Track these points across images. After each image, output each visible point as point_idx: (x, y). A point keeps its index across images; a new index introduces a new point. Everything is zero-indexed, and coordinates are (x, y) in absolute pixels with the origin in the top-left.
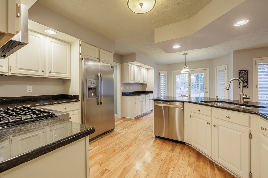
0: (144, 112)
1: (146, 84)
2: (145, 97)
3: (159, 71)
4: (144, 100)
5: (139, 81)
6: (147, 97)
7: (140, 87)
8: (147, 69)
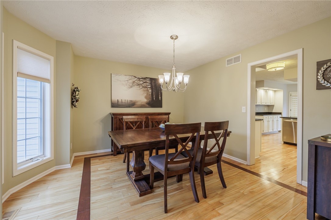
0: (271, 131)
1: (273, 106)
2: (272, 118)
3: (290, 92)
4: (271, 120)
5: (265, 103)
6: (274, 118)
7: (266, 108)
8: (275, 91)
